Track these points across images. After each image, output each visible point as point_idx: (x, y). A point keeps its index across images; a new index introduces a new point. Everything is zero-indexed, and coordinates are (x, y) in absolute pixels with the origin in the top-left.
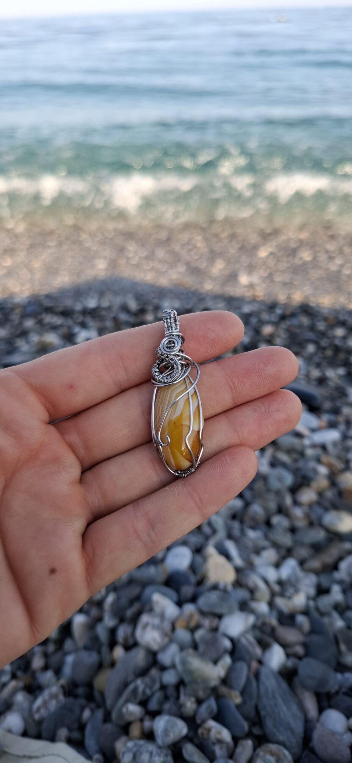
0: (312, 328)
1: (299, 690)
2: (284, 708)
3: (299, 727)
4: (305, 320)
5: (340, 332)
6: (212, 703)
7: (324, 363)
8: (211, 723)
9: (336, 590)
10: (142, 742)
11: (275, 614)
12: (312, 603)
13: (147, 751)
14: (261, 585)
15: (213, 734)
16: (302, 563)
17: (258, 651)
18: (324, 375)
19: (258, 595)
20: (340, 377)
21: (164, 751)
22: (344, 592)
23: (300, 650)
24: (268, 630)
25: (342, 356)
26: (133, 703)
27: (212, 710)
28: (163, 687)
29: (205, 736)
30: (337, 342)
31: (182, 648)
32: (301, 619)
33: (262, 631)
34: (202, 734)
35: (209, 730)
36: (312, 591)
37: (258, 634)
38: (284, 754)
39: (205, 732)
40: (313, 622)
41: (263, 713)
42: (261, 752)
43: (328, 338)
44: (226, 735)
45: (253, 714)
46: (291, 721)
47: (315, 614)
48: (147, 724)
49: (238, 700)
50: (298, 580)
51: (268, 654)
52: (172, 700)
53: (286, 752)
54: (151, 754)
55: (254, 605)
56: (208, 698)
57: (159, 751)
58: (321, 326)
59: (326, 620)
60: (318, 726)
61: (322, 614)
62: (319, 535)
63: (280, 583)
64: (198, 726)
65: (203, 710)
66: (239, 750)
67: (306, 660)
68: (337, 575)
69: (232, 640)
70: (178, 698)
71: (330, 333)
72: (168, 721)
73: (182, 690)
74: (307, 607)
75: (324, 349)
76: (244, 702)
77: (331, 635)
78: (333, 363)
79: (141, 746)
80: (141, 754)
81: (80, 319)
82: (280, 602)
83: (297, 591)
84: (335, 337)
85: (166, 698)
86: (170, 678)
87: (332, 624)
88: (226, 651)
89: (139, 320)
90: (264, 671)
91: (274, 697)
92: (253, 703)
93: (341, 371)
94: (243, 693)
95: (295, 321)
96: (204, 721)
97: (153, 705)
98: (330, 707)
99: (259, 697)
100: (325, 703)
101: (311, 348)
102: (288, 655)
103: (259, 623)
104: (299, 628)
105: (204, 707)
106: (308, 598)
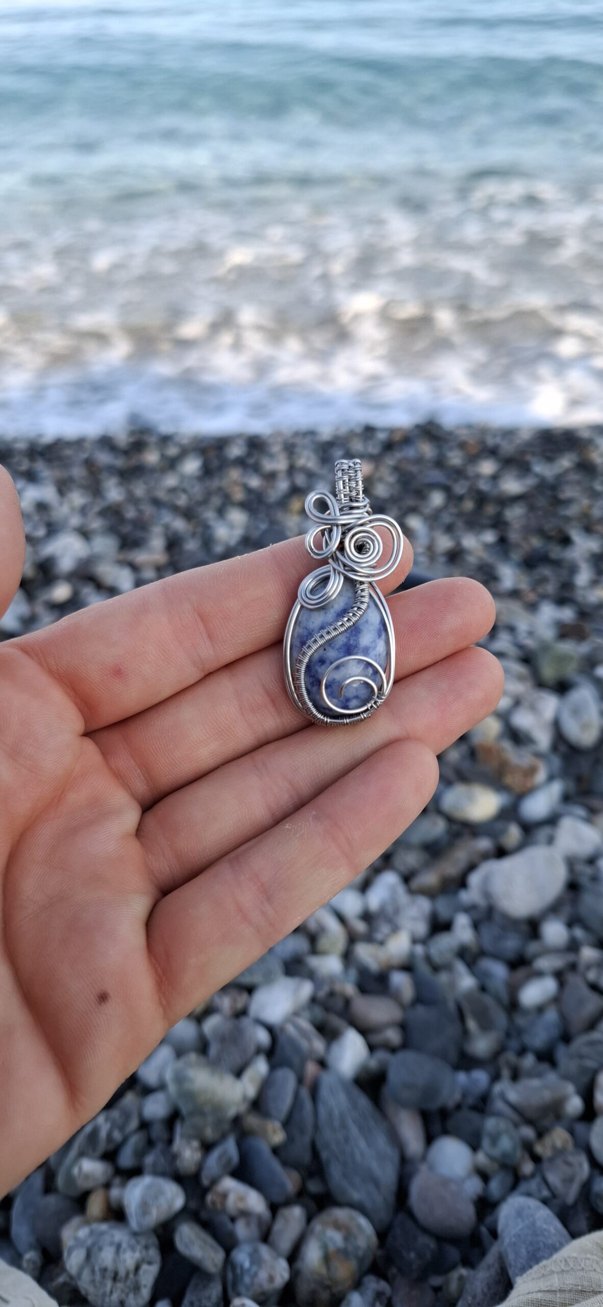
0: (440, 463)
1: (390, 1108)
2: (362, 1144)
3: (388, 1174)
4: (427, 450)
5: (487, 467)
6: (230, 1147)
7: (460, 524)
8: (229, 1184)
9: (462, 922)
10: (104, 1227)
11: (353, 973)
12: (419, 950)
13: (111, 1244)
14: (333, 925)
15: (232, 1203)
16: (407, 879)
17: (318, 1045)
18: (458, 544)
19: (323, 943)
20: (487, 546)
21: (143, 1241)
22: (476, 925)
23: (393, 1036)
24: (339, 1004)
25: (490, 510)
26: (92, 1158)
27: (229, 1161)
28: (144, 1125)
29: (219, 1206)
30: (483, 486)
31: (180, 1052)
32: (400, 980)
33: (327, 1009)
34: (214, 1203)
35: (225, 1196)
36: (422, 928)
37: (318, 1012)
38: (359, 1227)
39: (218, 1200)
40: (419, 984)
41: (324, 1155)
42: (317, 1226)
43: (467, 478)
44: (255, 1202)
45: (307, 1158)
46: (374, 1165)
47: (423, 969)
48: (115, 1193)
49: (278, 1137)
50: (397, 911)
51: (335, 1048)
52: (160, 1146)
53: (363, 1222)
54: (118, 1247)
55: (314, 962)
56: (223, 1137)
57: (133, 1241)
58: (455, 458)
59: (443, 978)
60: (423, 1168)
61: (436, 968)
62: (437, 828)
63: (367, 916)
64: (205, 1191)
65: (213, 1161)
66: (278, 1226)
67: (402, 1056)
68: (466, 897)
69: (270, 1029)
70: (170, 1141)
71: (471, 470)
72: (149, 1187)
73: (178, 1129)
74: (412, 955)
75: (460, 498)
76: (290, 1139)
77: (451, 1006)
78: (473, 523)
79: (102, 1234)
80: (100, 1249)
81: (25, 465)
82: (365, 953)
83: (395, 929)
84: (478, 476)
85: (150, 1143)
86: (155, 1108)
87: (452, 985)
88: (259, 1051)
89: (133, 462)
90: (327, 1080)
91: (344, 1126)
92: (307, 1139)
93: (489, 537)
94: (286, 1124)
95: (410, 452)
96: (214, 1181)
97: (126, 1159)
98: (446, 1132)
99: (316, 1127)
100: (437, 1127)
101: (437, 499)
102: (372, 1048)
103: (322, 994)
104: (395, 996)
105: (215, 1154)
106: (415, 941)
